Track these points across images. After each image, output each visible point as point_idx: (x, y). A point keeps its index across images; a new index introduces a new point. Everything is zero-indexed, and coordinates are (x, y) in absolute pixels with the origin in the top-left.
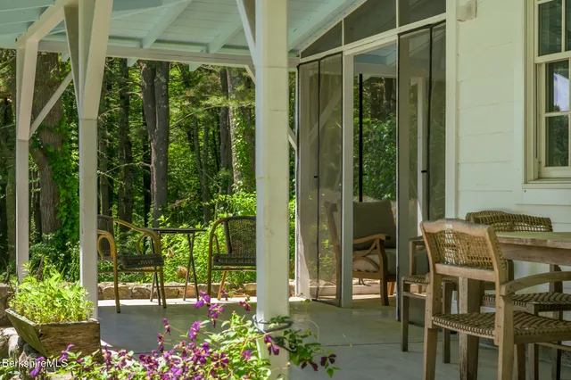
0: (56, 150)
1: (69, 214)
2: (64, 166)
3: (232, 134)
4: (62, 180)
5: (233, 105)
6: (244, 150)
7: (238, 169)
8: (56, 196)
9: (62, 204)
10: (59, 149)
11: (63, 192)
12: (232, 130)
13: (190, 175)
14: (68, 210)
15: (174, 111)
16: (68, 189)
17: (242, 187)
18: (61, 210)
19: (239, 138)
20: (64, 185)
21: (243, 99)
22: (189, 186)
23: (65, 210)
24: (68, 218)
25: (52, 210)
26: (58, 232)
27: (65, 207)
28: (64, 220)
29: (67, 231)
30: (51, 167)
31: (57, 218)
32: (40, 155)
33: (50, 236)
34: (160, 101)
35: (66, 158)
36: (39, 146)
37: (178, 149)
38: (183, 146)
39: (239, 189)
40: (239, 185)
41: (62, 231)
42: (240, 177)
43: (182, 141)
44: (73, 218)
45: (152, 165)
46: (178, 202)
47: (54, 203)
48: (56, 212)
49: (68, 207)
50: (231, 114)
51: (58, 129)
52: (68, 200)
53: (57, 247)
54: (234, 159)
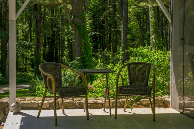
0: (80, 25)
1: (86, 49)
2: (84, 31)
3: (150, 17)
4: (83, 36)
5: (150, 6)
6: (155, 24)
7: (152, 31)
8: (81, 42)
9: (83, 46)
10: (82, 24)
11: (83, 41)
12: (150, 16)
13: (138, 33)
14: (85, 48)
15: (130, 10)
16: (85, 40)
17: (154, 38)
18: (83, 48)
19: (153, 19)
20: (83, 38)
21: (154, 4)
22: (138, 36)
23: (84, 48)
24: (85, 51)
25: (79, 47)
26: (82, 56)
27: (84, 47)
28: (84, 52)
29: (85, 56)
30: (79, 31)
31: (81, 51)
32: (75, 27)
33: (78, 58)
34: (125, 6)
35: (84, 28)
36: (74, 23)
37: (134, 24)
38: (136, 23)
39: (153, 39)
40: (153, 37)
41: (83, 56)
42: (153, 34)
43: (135, 21)
44: (87, 51)
45: (122, 30)
46: (134, 42)
47: (80, 45)
48: (81, 48)
49: (85, 47)
50: (149, 10)
51: (81, 17)
52: (85, 44)
53: (81, 63)
54: (151, 27)
